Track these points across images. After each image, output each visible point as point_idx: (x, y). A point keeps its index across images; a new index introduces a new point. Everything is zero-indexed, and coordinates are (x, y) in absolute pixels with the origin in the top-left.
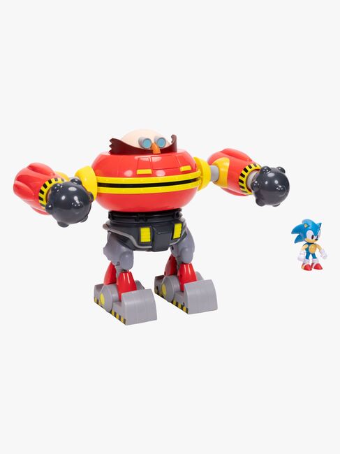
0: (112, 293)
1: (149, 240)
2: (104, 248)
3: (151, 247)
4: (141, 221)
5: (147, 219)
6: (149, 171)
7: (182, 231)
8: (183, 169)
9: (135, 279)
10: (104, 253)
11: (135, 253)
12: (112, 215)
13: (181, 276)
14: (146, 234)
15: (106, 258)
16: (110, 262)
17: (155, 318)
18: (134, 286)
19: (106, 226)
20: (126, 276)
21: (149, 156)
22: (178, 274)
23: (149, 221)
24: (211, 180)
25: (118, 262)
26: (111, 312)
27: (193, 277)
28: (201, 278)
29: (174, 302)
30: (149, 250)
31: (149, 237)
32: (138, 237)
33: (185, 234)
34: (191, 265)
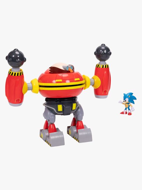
0: (46, 133)
1: (62, 110)
2: (43, 114)
3: (62, 113)
4: (58, 102)
5: (60, 101)
6: (61, 80)
7: (76, 107)
8: (76, 79)
9: (56, 127)
10: (44, 116)
11: (56, 116)
12: (47, 100)
13: (77, 126)
14: (60, 108)
15: (44, 118)
16: (46, 120)
17: (64, 144)
18: (56, 130)
19: (44, 104)
20: (52, 126)
21: (61, 74)
22: (76, 126)
23: (62, 102)
24: (91, 85)
25: (49, 120)
26: (45, 141)
27: (83, 127)
28: (86, 127)
29: (74, 137)
30: (62, 115)
31: (62, 109)
32: (57, 109)
33: (78, 108)
34: (82, 122)
